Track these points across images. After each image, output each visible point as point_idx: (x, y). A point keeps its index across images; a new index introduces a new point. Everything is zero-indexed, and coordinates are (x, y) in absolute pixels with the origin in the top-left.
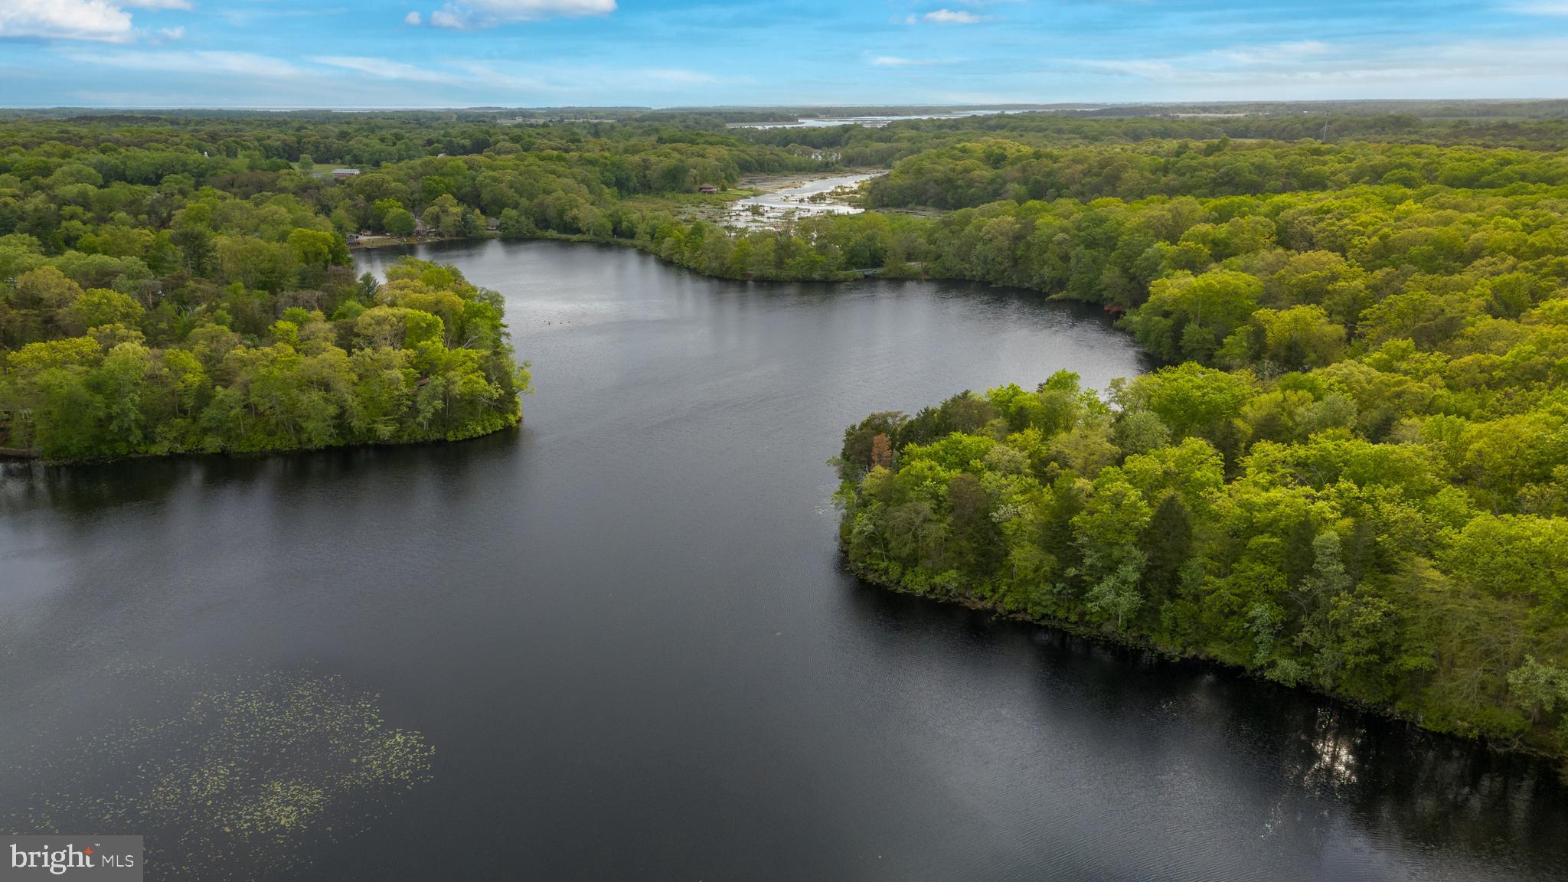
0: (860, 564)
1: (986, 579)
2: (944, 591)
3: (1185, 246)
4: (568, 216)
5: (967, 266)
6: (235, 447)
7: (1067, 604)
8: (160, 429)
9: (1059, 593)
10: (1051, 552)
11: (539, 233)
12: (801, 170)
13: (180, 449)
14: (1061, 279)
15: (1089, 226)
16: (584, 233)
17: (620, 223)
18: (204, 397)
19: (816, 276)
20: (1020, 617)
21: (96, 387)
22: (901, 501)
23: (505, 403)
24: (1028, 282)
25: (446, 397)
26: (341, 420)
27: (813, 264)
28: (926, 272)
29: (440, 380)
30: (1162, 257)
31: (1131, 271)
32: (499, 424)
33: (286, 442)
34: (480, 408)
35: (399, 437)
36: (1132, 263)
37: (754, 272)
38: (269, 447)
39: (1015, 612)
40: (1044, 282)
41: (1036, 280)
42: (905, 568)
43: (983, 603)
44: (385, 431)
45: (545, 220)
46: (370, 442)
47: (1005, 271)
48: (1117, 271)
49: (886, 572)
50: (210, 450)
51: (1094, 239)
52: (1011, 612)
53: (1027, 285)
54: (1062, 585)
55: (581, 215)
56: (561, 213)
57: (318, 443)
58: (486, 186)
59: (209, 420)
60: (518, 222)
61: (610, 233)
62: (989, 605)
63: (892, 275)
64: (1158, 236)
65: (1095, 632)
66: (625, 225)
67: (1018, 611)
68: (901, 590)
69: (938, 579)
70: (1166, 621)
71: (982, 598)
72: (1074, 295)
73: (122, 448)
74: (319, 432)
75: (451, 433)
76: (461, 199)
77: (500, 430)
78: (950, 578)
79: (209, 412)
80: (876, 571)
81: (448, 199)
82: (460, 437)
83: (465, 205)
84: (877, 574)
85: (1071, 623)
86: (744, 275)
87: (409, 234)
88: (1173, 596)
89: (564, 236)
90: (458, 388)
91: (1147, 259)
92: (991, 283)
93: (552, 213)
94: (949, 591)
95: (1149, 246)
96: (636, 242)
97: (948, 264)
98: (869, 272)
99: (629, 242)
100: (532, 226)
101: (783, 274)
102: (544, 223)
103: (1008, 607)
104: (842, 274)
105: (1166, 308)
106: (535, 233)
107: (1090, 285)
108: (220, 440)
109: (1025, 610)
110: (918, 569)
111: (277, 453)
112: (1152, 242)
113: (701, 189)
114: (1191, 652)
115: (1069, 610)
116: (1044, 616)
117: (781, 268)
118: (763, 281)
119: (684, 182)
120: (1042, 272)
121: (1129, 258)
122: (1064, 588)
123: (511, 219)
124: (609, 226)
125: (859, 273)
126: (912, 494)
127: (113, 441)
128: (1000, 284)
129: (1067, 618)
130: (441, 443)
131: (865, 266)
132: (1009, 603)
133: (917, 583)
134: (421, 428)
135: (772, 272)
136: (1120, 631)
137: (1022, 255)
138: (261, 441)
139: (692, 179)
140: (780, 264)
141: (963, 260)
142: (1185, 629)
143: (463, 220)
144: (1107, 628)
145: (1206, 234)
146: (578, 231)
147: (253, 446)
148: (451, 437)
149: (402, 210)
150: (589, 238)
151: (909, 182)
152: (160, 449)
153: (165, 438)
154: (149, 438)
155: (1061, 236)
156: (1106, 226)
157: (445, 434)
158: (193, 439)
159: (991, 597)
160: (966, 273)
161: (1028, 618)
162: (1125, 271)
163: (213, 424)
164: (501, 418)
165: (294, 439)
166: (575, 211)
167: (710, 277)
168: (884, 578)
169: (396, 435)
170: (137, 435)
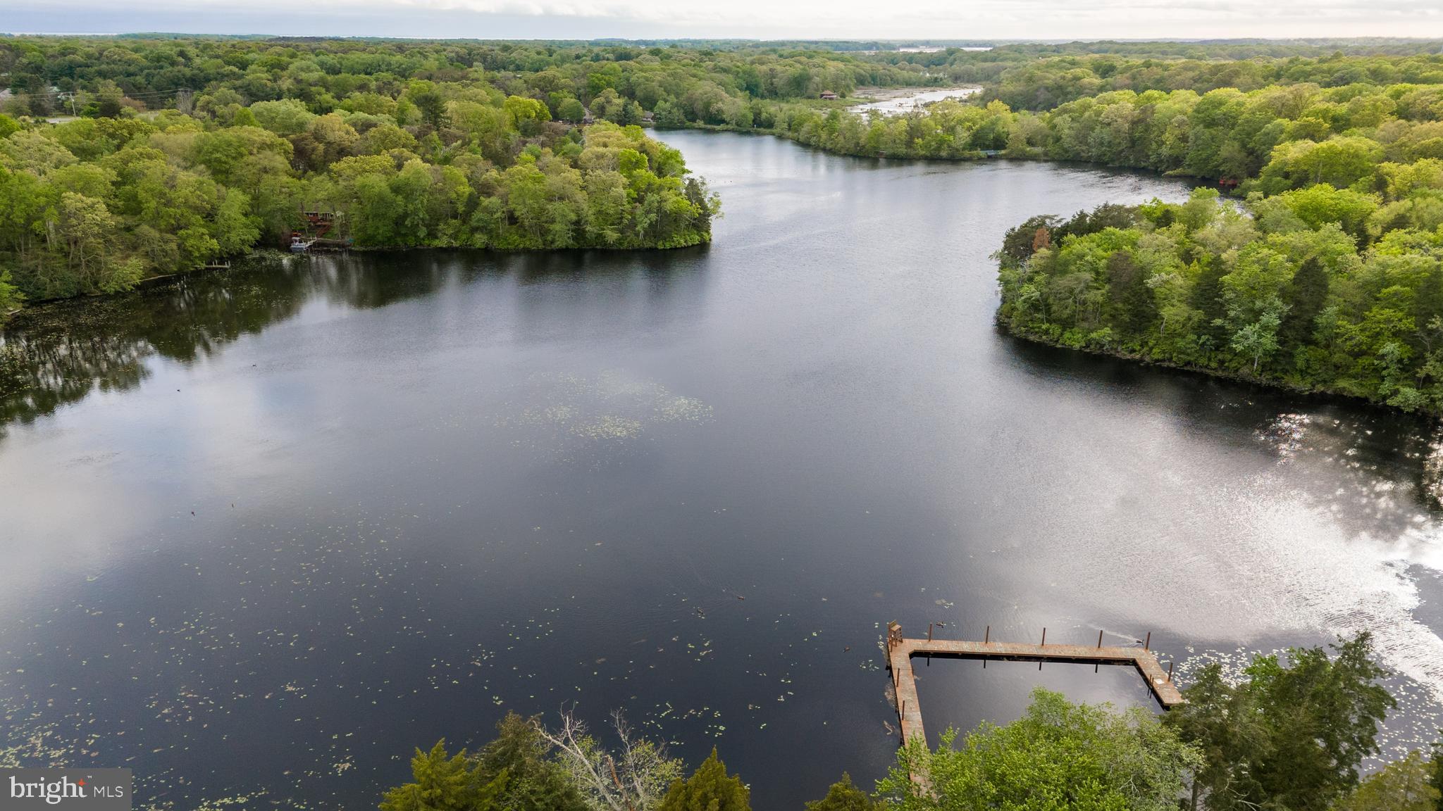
0: (1023, 328)
1: (1137, 335)
2: (1098, 346)
3: (1305, 121)
4: (713, 109)
5: (1084, 148)
6: (496, 244)
7: (1208, 354)
8: (441, 226)
9: (1204, 344)
10: (1198, 308)
11: (688, 123)
12: (910, 85)
13: (456, 244)
14: (1177, 157)
15: (1208, 109)
16: (727, 124)
17: (760, 114)
18: (473, 203)
19: (944, 154)
20: (1165, 364)
21: (396, 190)
22: (1064, 272)
23: (701, 223)
24: (1144, 162)
25: (659, 210)
26: (578, 226)
27: (941, 143)
28: (1046, 154)
29: (656, 197)
30: (1282, 132)
31: (1250, 146)
32: (696, 239)
33: (535, 242)
34: (683, 225)
35: (621, 244)
36: (1251, 139)
37: (888, 151)
38: (521, 246)
39: (1161, 361)
40: (1161, 161)
41: (1153, 159)
42: (1064, 330)
43: (1133, 355)
44: (611, 235)
45: (693, 113)
46: (598, 247)
47: (1122, 151)
48: (1236, 144)
49: (1047, 332)
50: (478, 246)
51: (1214, 120)
52: (1157, 361)
53: (1143, 164)
54: (1207, 337)
55: (724, 108)
56: (708, 105)
57: (559, 244)
58: (639, 85)
59: (478, 221)
60: (670, 112)
61: (751, 122)
62: (1138, 356)
63: (1014, 155)
64: (1279, 114)
65: (1232, 375)
66: (764, 115)
67: (1163, 360)
68: (1059, 346)
69: (1094, 335)
70: (1300, 363)
71: (1133, 351)
72: (1190, 171)
73: (411, 241)
74: (561, 236)
75: (661, 243)
76: (621, 94)
77: (698, 245)
78: (1105, 333)
79: (477, 215)
80: (1037, 333)
81: (611, 93)
82: (668, 246)
83: (626, 98)
84: (1037, 335)
85: (1212, 369)
86: (877, 153)
87: (579, 122)
88: (1308, 342)
89: (709, 126)
90: (668, 206)
91: (1267, 134)
92: (1107, 163)
93: (699, 106)
94: (1102, 346)
95: (1269, 122)
96: (774, 131)
97: (1066, 146)
98: (992, 153)
99: (768, 131)
100: (682, 117)
101: (911, 152)
102: (691, 115)
103: (1156, 357)
104: (967, 153)
105: (1286, 169)
106: (684, 123)
107: (1207, 160)
108: (486, 237)
109: (1170, 360)
110: (1076, 329)
111: (527, 251)
112: (1272, 119)
113: (822, 96)
114: (1320, 388)
115: (1210, 359)
116: (1189, 363)
117: (911, 147)
118: (895, 158)
119: (807, 88)
120: (1160, 151)
121: (1249, 135)
122: (1208, 340)
123: (664, 110)
124: (751, 116)
125: (982, 153)
126: (1073, 268)
127: (406, 235)
128: (1117, 164)
129: (1208, 365)
130: (653, 250)
131: (987, 148)
132: (1157, 354)
133: (1074, 340)
134: (638, 239)
135: (902, 150)
136: (1256, 374)
137: (1140, 137)
138: (514, 239)
139: (815, 86)
140: (910, 143)
141: (1081, 143)
142: (1316, 370)
143: (624, 110)
144: (1245, 371)
145: (1327, 111)
146: (723, 121)
147: (509, 244)
148: (660, 247)
149: (573, 100)
150: (731, 127)
151: (1021, 88)
152: (442, 242)
153: (445, 234)
154: (432, 235)
155: (1179, 117)
156: (1224, 109)
157: (656, 244)
158: (464, 237)
159: (1140, 350)
160: (1083, 154)
161: (1173, 365)
162: (1244, 146)
163: (481, 224)
164: (697, 234)
165: (540, 240)
166: (720, 105)
167: (845, 155)
168: (1044, 337)
169: (619, 241)
170: (422, 232)
